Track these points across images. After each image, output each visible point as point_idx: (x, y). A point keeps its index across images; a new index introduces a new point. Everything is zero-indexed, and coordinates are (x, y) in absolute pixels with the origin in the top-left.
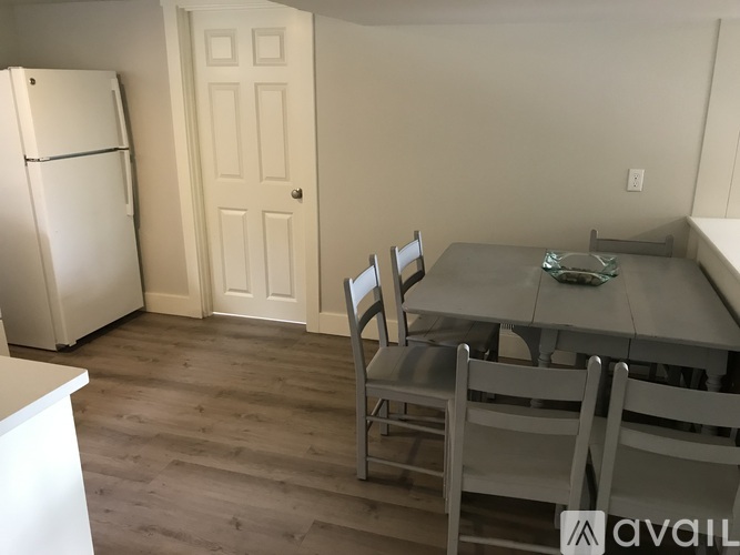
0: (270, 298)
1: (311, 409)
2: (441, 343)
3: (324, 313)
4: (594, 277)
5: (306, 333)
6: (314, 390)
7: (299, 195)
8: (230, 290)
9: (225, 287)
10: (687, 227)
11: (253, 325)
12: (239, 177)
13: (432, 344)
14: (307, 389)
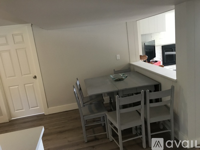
0: (30, 109)
1: (61, 132)
2: (93, 103)
3: (49, 108)
4: (122, 78)
5: (45, 115)
6: (58, 128)
7: (35, 77)
8: (17, 110)
9: (14, 110)
10: (130, 65)
11: (27, 118)
12: (14, 76)
13: (91, 104)
14: (56, 128)
